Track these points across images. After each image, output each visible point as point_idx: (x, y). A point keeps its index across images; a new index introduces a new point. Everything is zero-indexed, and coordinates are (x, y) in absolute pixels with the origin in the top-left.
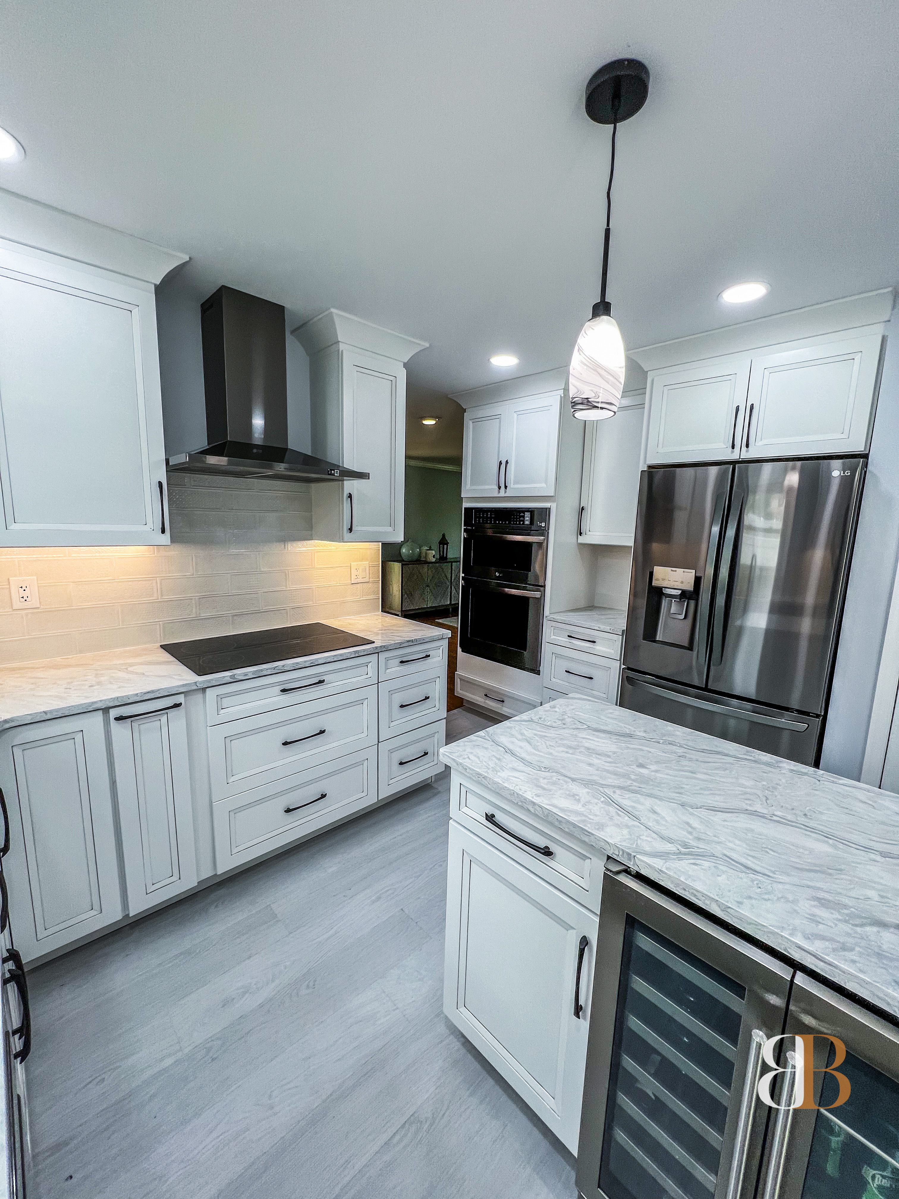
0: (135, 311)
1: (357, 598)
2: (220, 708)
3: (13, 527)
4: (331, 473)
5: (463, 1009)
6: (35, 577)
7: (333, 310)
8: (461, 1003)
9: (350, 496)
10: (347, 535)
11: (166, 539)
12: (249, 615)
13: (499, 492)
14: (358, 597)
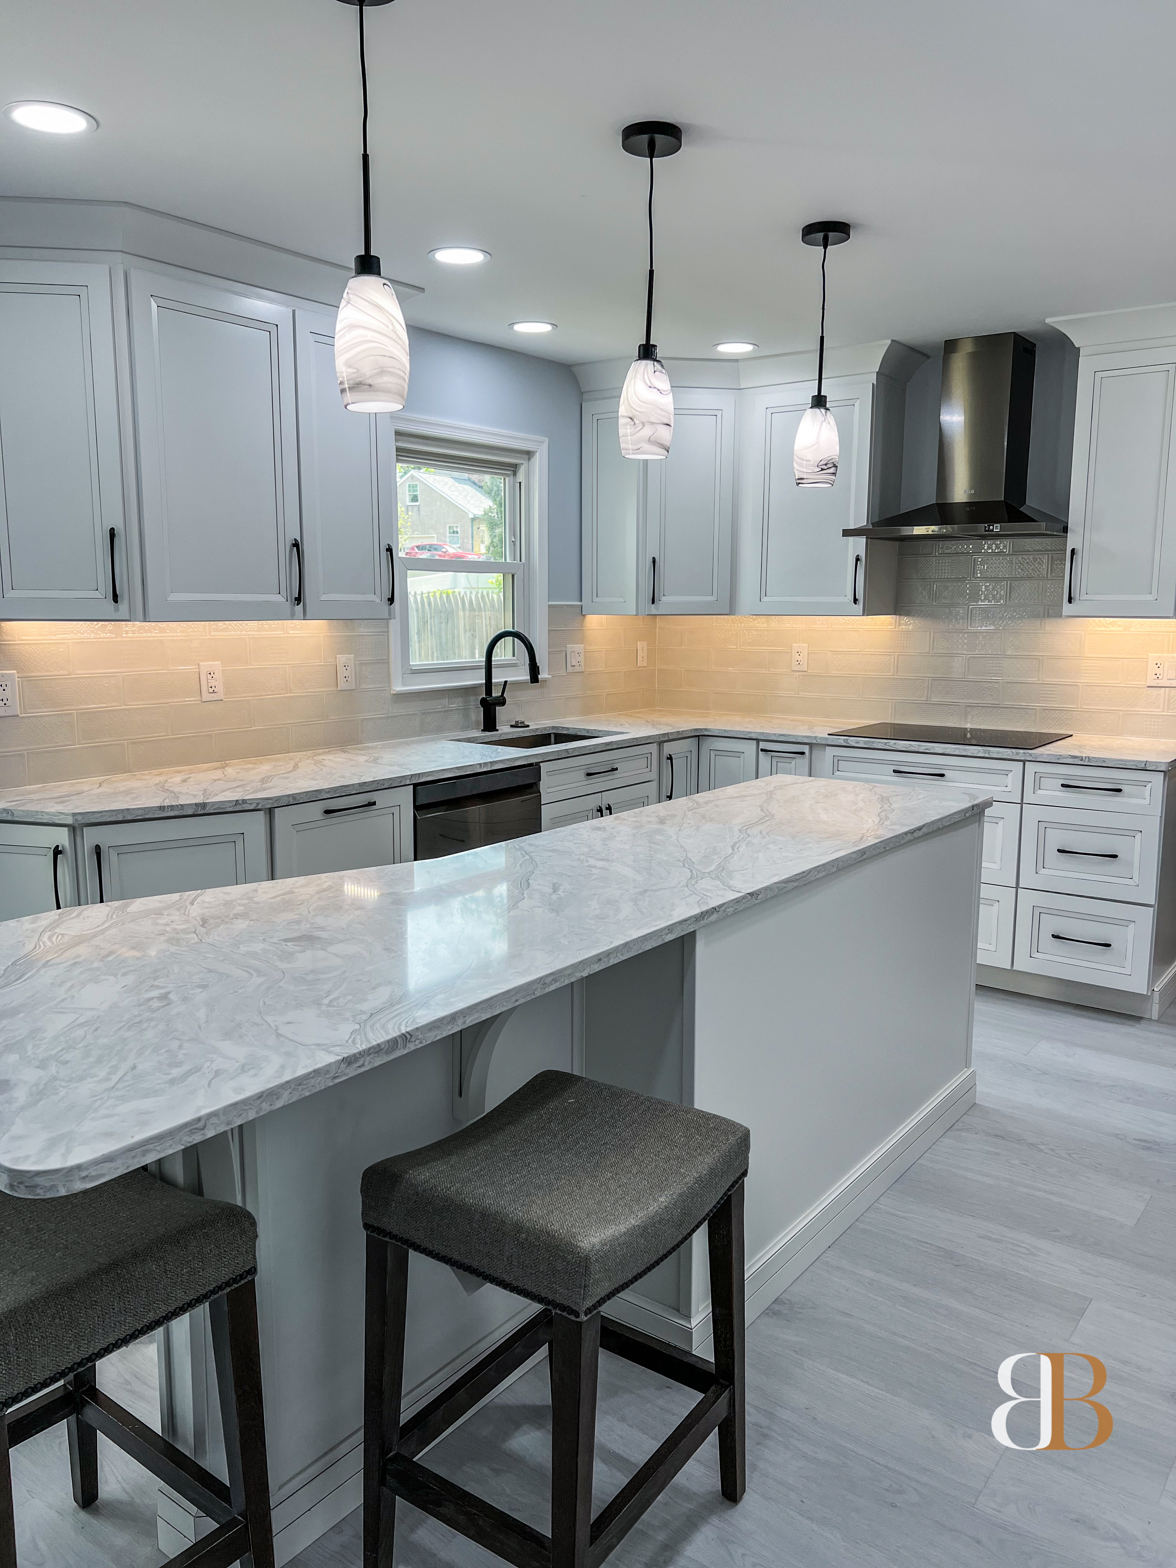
0: (857, 404)
1: (1155, 710)
2: (836, 770)
3: (764, 599)
4: (989, 528)
6: (807, 645)
9: (1073, 553)
10: (1067, 608)
12: (986, 709)
14: (1159, 710)
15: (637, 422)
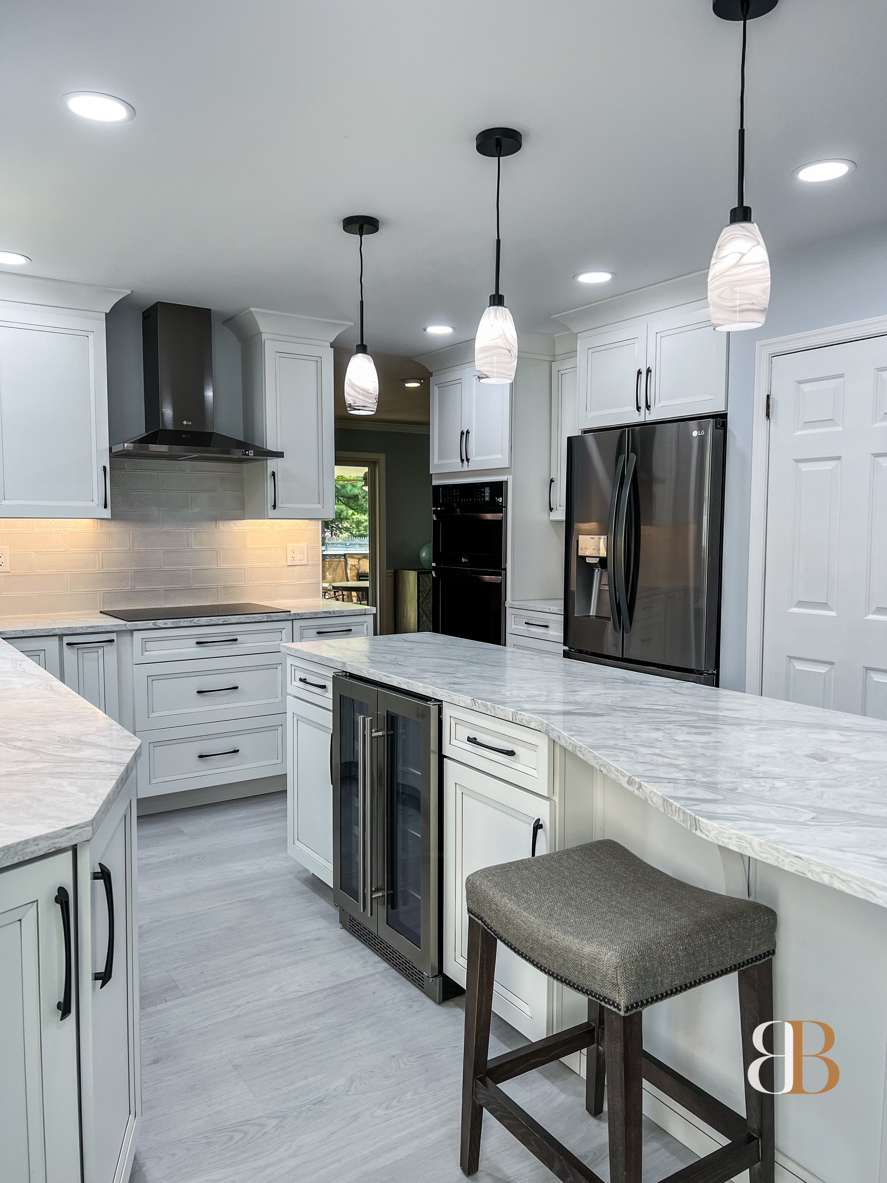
0: (91, 336)
1: (294, 581)
2: (144, 650)
3: (4, 502)
4: (246, 453)
5: (297, 843)
7: (252, 309)
8: (296, 839)
9: (273, 474)
10: (271, 512)
11: (107, 513)
12: (180, 591)
13: (463, 466)
14: (296, 581)
15: (513, 355)
